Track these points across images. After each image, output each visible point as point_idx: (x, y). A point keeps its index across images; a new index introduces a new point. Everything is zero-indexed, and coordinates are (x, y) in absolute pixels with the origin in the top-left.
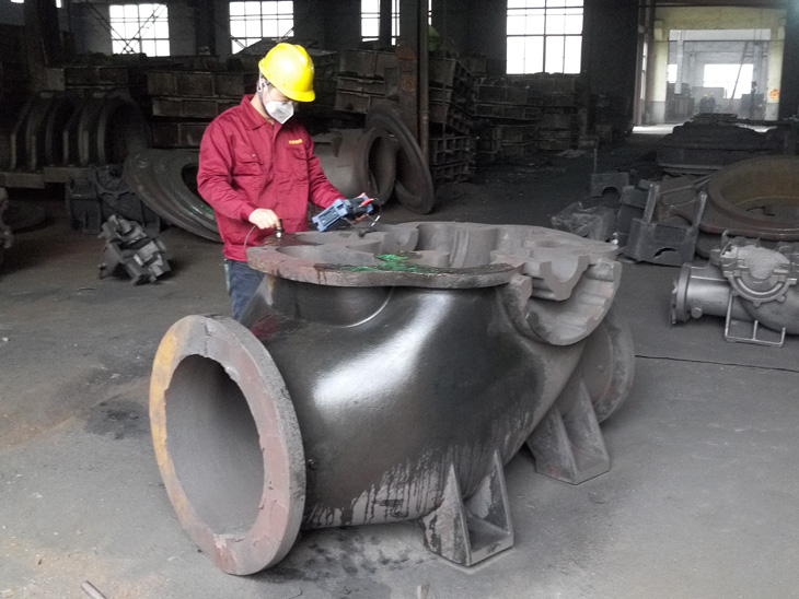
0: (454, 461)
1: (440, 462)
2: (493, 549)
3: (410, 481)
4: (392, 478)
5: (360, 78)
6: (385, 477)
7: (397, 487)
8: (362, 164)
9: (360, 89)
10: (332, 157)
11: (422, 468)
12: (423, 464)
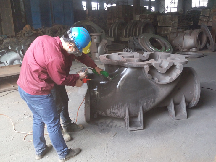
0: (128, 106)
1: (124, 106)
2: (137, 128)
3: (117, 109)
4: (113, 108)
5: (205, 16)
6: (112, 107)
7: (115, 109)
8: (196, 38)
9: (205, 19)
10: (189, 36)
11: (119, 106)
12: (120, 106)
